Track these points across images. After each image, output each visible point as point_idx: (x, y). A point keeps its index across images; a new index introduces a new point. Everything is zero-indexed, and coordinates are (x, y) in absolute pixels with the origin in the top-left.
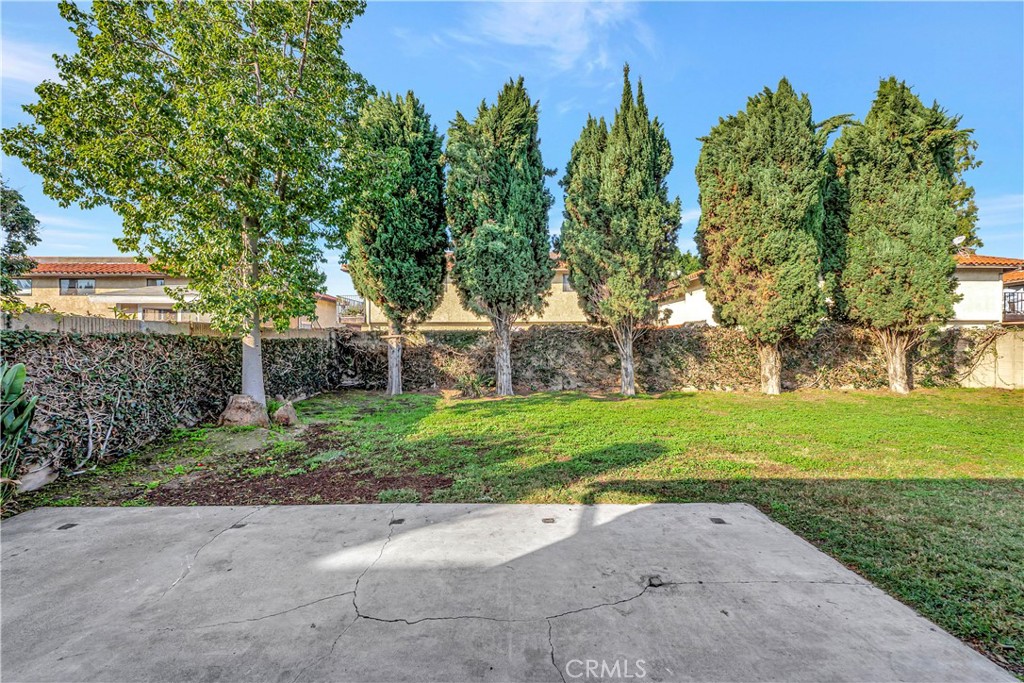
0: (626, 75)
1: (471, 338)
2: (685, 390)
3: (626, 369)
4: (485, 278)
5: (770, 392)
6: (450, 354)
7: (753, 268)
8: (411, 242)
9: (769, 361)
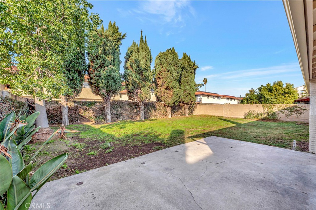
0: (142, 33)
1: (93, 103)
2: (152, 118)
3: (142, 113)
4: (107, 84)
5: (170, 118)
6: (86, 109)
7: (169, 89)
8: (77, 67)
9: (169, 110)
